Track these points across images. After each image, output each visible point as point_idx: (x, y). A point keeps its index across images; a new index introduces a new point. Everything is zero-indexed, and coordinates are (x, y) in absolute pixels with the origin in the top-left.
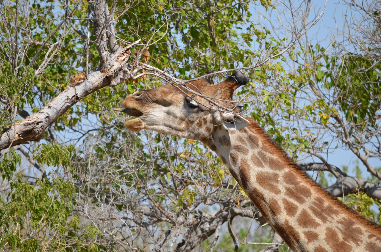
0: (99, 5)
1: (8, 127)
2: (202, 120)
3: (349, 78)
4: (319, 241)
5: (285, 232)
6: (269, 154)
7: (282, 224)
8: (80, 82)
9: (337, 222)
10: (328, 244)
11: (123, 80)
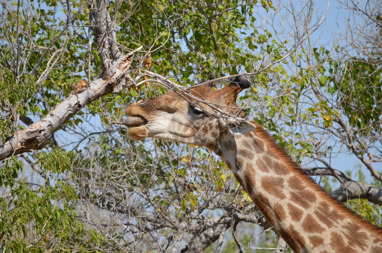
0: (100, 12)
1: (11, 135)
2: (207, 125)
3: (352, 82)
4: (324, 246)
5: (290, 237)
6: (274, 158)
7: (287, 229)
8: (82, 89)
9: (342, 226)
10: (333, 249)
11: (126, 87)
